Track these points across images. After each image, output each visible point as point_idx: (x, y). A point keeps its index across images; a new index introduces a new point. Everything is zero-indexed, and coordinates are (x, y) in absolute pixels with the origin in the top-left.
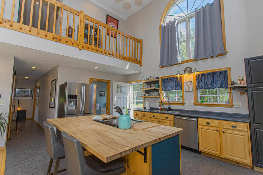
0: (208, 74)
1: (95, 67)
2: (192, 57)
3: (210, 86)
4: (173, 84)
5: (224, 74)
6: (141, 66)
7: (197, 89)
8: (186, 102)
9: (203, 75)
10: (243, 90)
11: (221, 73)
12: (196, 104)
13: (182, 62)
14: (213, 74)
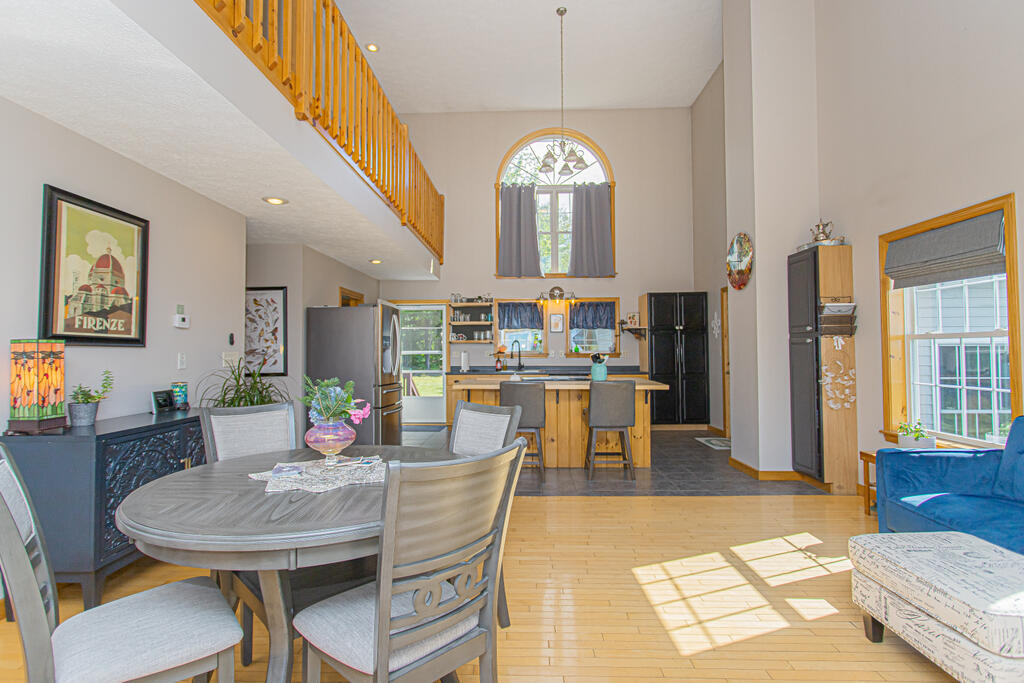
0: (590, 304)
1: (374, 262)
2: (566, 270)
3: (590, 324)
4: (526, 315)
5: (610, 306)
6: (441, 264)
7: (571, 328)
8: (552, 353)
9: (582, 305)
10: (637, 333)
11: (607, 304)
12: (569, 354)
13: (549, 276)
14: (597, 305)
